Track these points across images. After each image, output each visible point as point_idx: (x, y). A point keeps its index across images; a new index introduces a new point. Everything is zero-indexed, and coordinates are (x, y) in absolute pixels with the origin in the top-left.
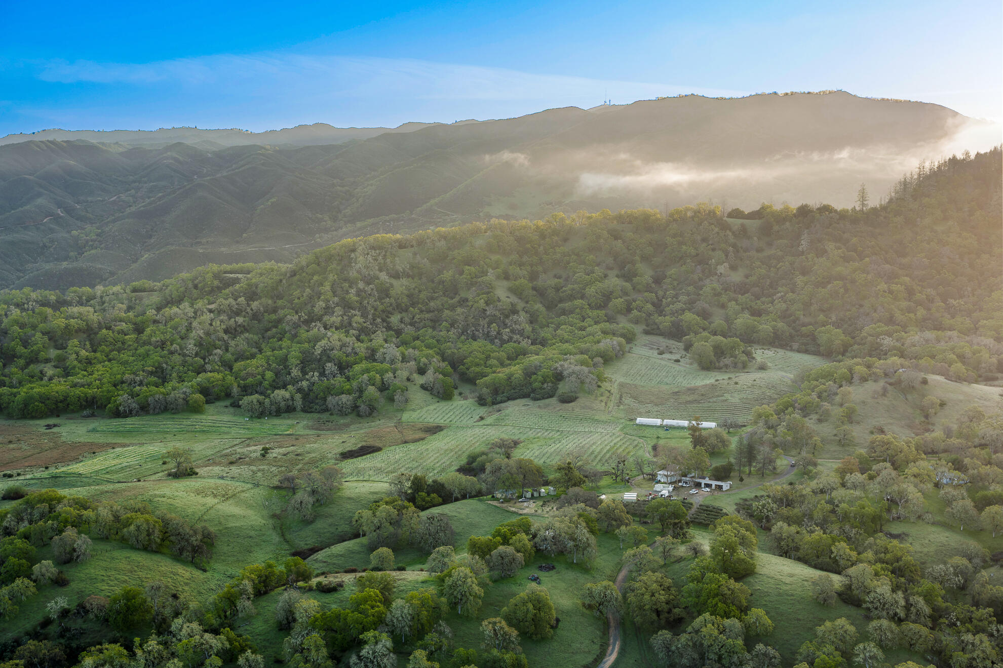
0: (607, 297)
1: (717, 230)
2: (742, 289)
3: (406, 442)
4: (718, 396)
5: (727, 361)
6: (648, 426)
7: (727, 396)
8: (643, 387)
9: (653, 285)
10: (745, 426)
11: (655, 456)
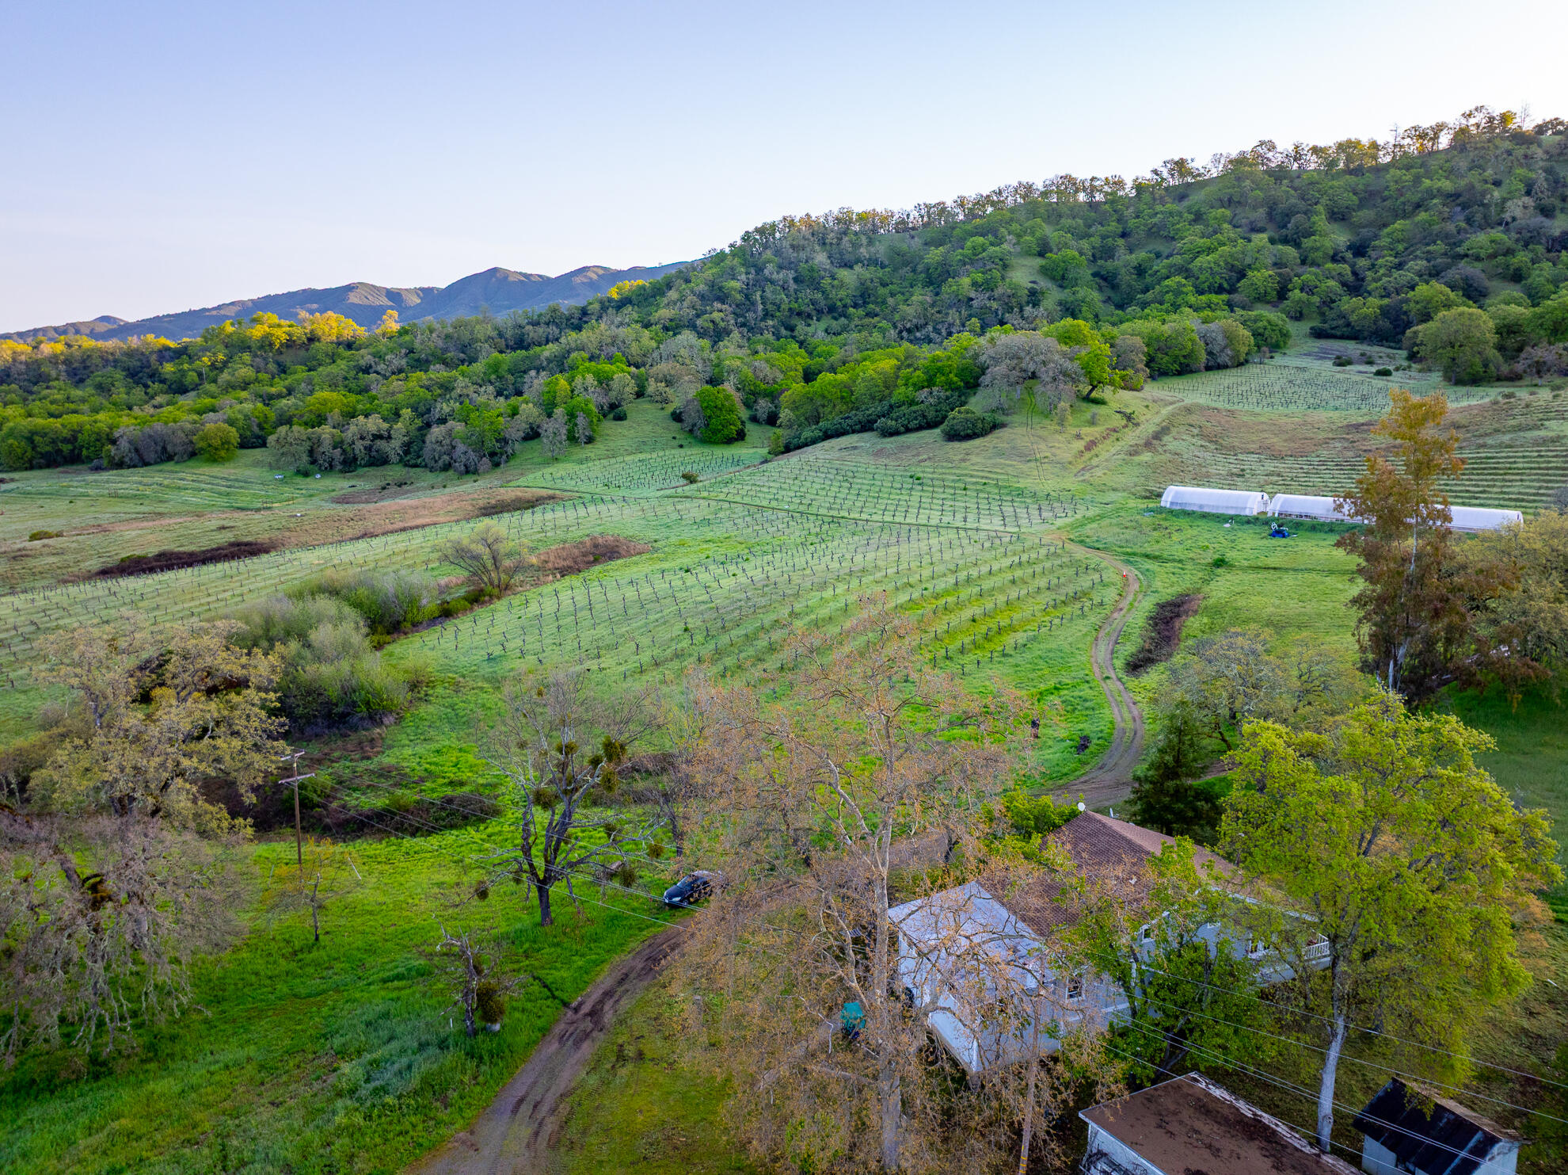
0: (1239, 270)
1: (1506, 147)
5: (1553, 352)
6: (1205, 516)
8: (1255, 415)
9: (1350, 254)
11: (1136, 666)
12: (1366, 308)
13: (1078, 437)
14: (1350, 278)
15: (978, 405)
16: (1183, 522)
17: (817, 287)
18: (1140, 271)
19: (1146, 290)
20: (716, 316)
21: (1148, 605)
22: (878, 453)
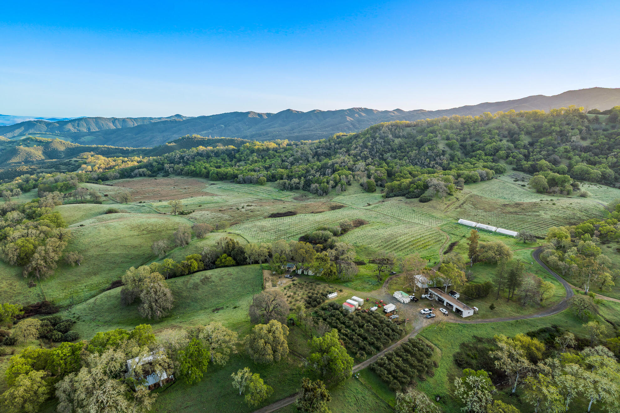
0: (497, 150)
1: (577, 118)
2: (586, 150)
3: (312, 213)
4: (534, 212)
5: (557, 189)
6: (465, 226)
7: (542, 213)
8: (486, 198)
9: (528, 146)
10: (544, 238)
11: (445, 253)
12: (527, 164)
13: (446, 204)
14: (527, 153)
15: (427, 194)
16: (461, 227)
17: (389, 145)
18: (472, 145)
19: (474, 151)
20: (365, 153)
21: (450, 243)
22: (406, 203)
